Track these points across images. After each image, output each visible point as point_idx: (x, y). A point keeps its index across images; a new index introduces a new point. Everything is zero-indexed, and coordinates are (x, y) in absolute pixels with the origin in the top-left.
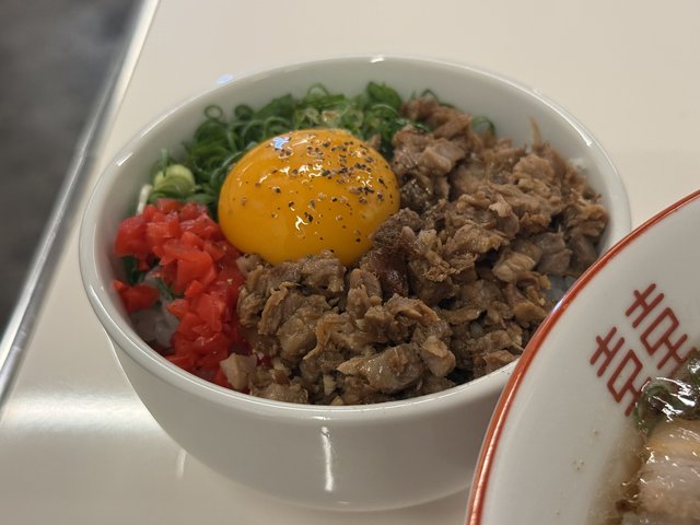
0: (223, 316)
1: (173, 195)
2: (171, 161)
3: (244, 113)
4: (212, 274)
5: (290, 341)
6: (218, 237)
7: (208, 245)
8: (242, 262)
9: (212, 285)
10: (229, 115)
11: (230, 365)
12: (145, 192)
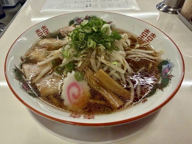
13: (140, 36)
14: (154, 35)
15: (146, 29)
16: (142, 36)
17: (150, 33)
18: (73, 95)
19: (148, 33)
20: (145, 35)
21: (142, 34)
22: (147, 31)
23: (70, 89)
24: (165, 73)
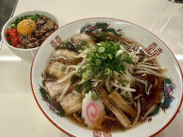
0: (17, 41)
1: (12, 27)
2: (12, 24)
3: (22, 18)
4: (15, 36)
5: (23, 43)
6: (17, 32)
7: (15, 33)
8: (19, 35)
9: (16, 37)
10: (20, 18)
11: (18, 45)
12: (9, 27)
13: (148, 48)
14: (161, 50)
15: (154, 43)
16: (150, 48)
17: (157, 47)
18: (91, 114)
19: (155, 46)
20: (153, 48)
21: (150, 46)
22: (155, 44)
23: (88, 109)
24: (168, 92)
